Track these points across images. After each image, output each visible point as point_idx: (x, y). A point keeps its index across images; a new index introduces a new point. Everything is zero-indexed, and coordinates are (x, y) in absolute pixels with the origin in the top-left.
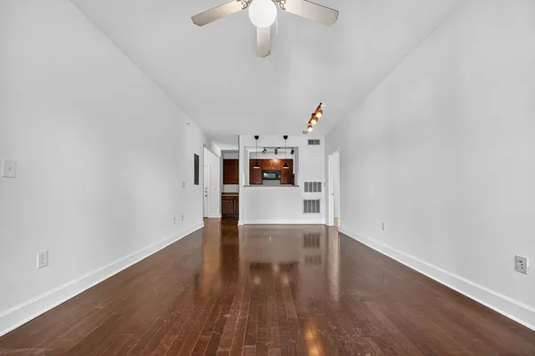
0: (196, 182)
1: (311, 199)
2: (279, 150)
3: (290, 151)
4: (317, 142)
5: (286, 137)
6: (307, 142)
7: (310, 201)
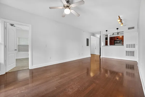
0: (88, 45)
1: (130, 51)
2: (119, 33)
3: (117, 33)
4: (133, 28)
5: (117, 29)
6: (128, 29)
7: (129, 52)
